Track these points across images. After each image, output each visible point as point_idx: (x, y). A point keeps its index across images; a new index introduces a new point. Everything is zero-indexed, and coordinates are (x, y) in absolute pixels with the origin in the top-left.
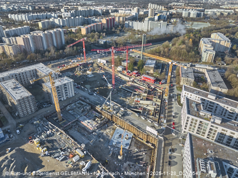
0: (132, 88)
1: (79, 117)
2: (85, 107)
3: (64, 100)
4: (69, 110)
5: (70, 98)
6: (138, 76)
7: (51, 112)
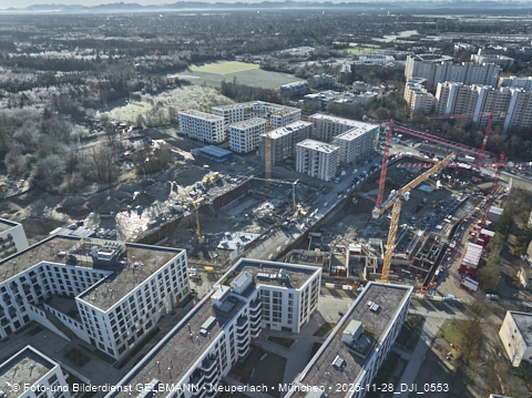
1: (280, 198)
3: (310, 177)
5: (320, 180)
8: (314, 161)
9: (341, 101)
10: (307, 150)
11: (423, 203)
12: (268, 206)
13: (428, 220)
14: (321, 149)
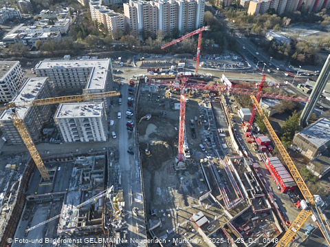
0: (218, 179)
1: (73, 188)
2: (93, 176)
3: (85, 143)
4: (77, 165)
5: (97, 142)
6: (263, 151)
7: (50, 155)
8: (84, 128)
9: (45, 35)
10: (72, 120)
11: (192, 124)
12: (71, 213)
13: (209, 140)
14: (88, 115)
